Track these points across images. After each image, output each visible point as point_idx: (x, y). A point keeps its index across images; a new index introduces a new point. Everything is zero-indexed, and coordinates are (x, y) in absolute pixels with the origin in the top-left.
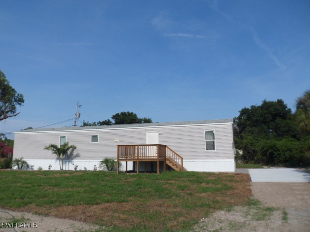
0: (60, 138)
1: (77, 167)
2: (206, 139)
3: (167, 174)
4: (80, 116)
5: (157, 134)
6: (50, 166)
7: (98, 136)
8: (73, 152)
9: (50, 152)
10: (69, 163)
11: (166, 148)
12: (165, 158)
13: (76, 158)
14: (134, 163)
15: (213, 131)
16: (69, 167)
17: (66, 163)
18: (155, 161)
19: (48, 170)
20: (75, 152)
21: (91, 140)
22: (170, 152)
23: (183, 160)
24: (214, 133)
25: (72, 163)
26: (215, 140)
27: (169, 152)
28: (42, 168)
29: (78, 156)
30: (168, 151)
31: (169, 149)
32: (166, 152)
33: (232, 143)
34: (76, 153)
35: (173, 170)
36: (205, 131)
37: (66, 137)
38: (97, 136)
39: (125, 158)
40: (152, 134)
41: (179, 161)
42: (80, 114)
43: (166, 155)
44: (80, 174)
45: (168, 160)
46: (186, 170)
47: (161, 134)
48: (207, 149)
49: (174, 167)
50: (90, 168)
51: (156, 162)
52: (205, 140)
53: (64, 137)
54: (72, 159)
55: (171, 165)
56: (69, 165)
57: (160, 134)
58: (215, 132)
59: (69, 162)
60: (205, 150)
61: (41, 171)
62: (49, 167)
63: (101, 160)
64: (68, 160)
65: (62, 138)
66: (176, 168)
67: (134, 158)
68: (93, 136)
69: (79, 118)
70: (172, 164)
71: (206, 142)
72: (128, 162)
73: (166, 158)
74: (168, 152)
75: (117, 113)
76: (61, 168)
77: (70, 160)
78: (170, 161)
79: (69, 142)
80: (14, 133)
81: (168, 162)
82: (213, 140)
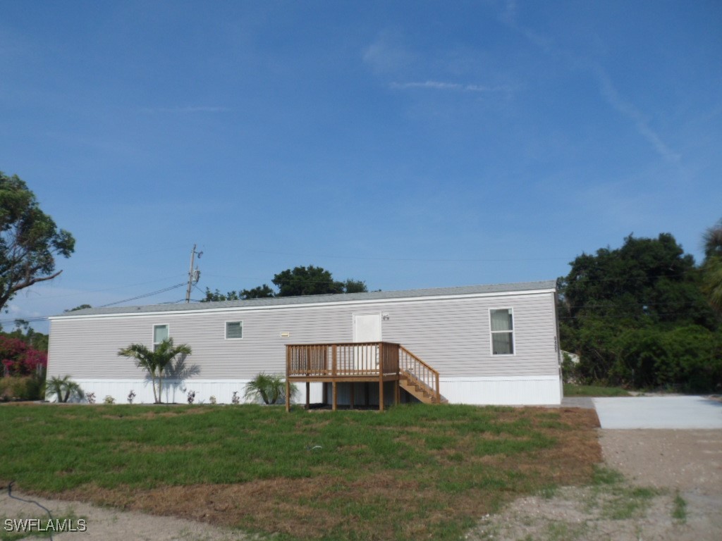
0: (153, 329)
1: (194, 395)
2: (492, 330)
3: (402, 411)
4: (198, 277)
5: (378, 318)
6: (132, 395)
7: (242, 325)
8: (183, 361)
9: (131, 361)
10: (175, 387)
11: (400, 351)
12: (398, 375)
13: (192, 375)
14: (326, 387)
15: (509, 311)
16: (176, 395)
17: (168, 387)
18: (373, 380)
19: (128, 402)
20: (189, 361)
21: (225, 332)
22: (409, 361)
23: (440, 379)
24: (511, 316)
25: (181, 389)
26: (514, 331)
27: (406, 359)
28: (113, 399)
29: (195, 371)
30: (404, 358)
31: (408, 352)
32: (400, 361)
33: (553, 337)
34: (191, 365)
35: (417, 401)
36: (491, 311)
37: (168, 327)
38: (238, 324)
39: (305, 375)
40: (367, 319)
41: (429, 381)
42: (198, 273)
43: (400, 367)
44: (202, 412)
45: (405, 378)
46: (447, 401)
47: (388, 318)
48: (495, 353)
49: (419, 396)
50: (225, 399)
51: (378, 383)
52: (491, 332)
53: (164, 327)
54: (182, 378)
55: (411, 390)
56: (174, 392)
57: (384, 318)
58: (513, 312)
59: (176, 384)
60: (492, 355)
61: (111, 407)
62: (130, 396)
63: (250, 381)
64: (174, 381)
65: (158, 330)
66: (424, 396)
67: (325, 374)
68: (230, 325)
69: (197, 281)
70: (414, 387)
71: (493, 334)
72: (312, 385)
73: (400, 373)
74: (404, 361)
75: (285, 270)
76: (156, 399)
77: (177, 381)
78: (409, 380)
79: (175, 339)
80: (50, 318)
81: (403, 384)
82: (510, 331)
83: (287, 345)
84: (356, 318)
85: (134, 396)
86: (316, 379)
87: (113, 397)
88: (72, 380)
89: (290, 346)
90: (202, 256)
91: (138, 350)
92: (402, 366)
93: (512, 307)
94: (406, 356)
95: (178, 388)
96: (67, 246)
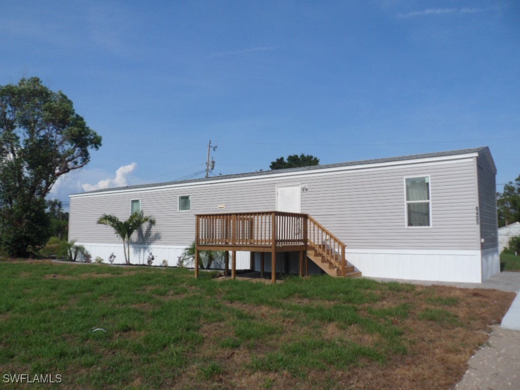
0: (130, 204)
1: (153, 259)
2: (408, 199)
3: (306, 282)
4: (213, 166)
5: (298, 189)
6: (112, 256)
7: (190, 198)
8: (150, 230)
9: (110, 230)
10: (144, 251)
11: (308, 220)
12: (306, 245)
13: (156, 241)
14: (253, 255)
15: (426, 179)
17: (140, 251)
18: (266, 250)
19: (109, 263)
20: (154, 229)
21: (178, 207)
22: (316, 232)
23: (347, 250)
24: (428, 184)
25: (149, 251)
26: (430, 201)
27: (314, 230)
28: (102, 260)
29: (157, 237)
30: (312, 229)
31: (315, 223)
32: (309, 232)
33: (475, 207)
34: (155, 233)
35: (323, 272)
36: (407, 180)
37: (140, 202)
38: (188, 197)
40: (288, 191)
41: (338, 250)
42: (213, 162)
43: (309, 238)
45: (313, 248)
46: (360, 273)
47: (307, 190)
48: (410, 224)
49: (324, 267)
50: (173, 262)
51: (270, 254)
52: (406, 202)
53: (137, 201)
54: (149, 244)
55: (317, 261)
56: (144, 255)
57: (303, 189)
58: (429, 180)
59: (145, 248)
60: (406, 227)
62: (111, 257)
63: (188, 247)
64: (143, 246)
65: (135, 204)
66: (330, 268)
67: (226, 243)
68: (182, 198)
69: (213, 169)
70: (320, 258)
71: (409, 205)
72: (238, 253)
73: (308, 244)
74: (312, 232)
76: (126, 260)
77: (145, 246)
78: (316, 251)
79: (144, 211)
80: (70, 196)
81: (311, 255)
82: (427, 201)
83: (196, 215)
84: (279, 190)
85: (115, 257)
86: (241, 248)
87: (102, 258)
88: (77, 244)
89: (199, 216)
90: (216, 149)
92: (310, 236)
93: (429, 175)
94: (314, 227)
95: (147, 251)
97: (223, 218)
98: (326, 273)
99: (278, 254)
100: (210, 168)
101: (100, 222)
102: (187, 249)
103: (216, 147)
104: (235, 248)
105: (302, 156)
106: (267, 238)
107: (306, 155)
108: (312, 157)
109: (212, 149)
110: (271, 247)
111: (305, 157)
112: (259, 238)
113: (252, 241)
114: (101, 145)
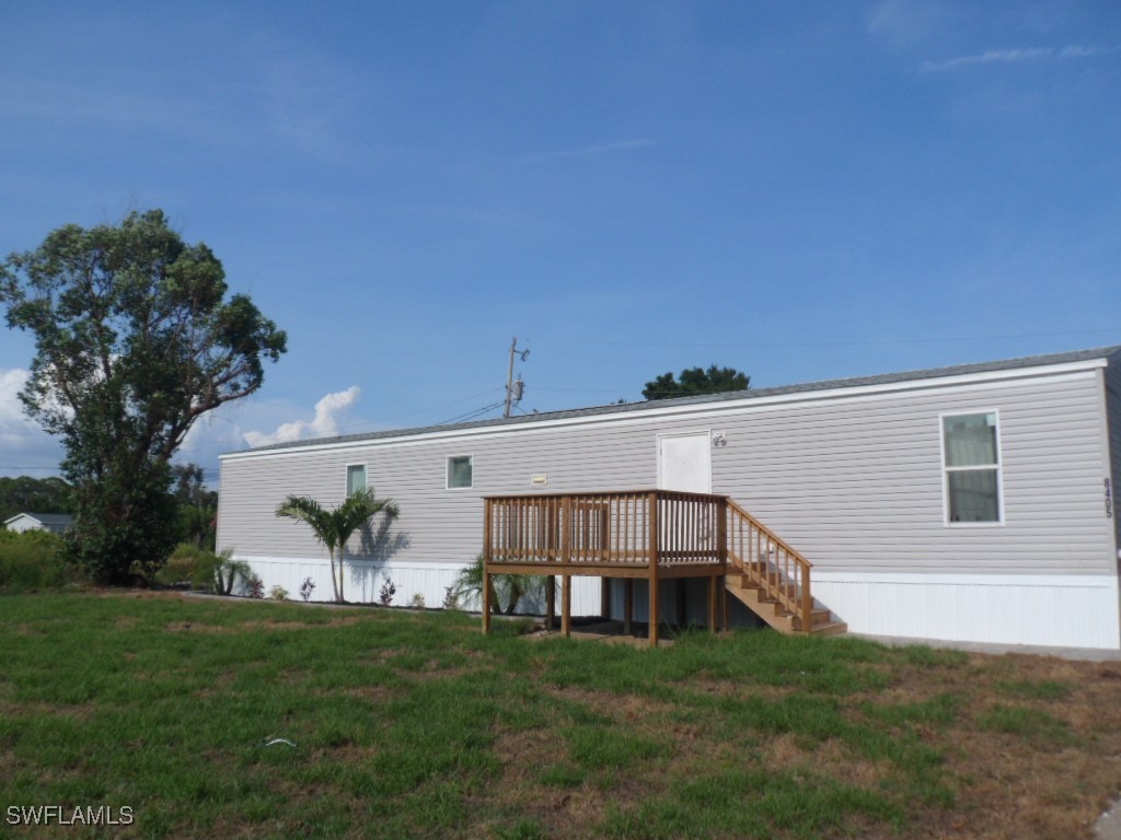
0: (346, 473)
1: (392, 592)
2: (949, 462)
3: (723, 644)
4: (521, 392)
5: (705, 442)
6: (308, 585)
7: (472, 462)
8: (387, 529)
9: (305, 530)
10: (374, 576)
11: (728, 510)
12: (723, 564)
13: (398, 553)
15: (990, 418)
16: (366, 589)
17: (365, 575)
18: (637, 574)
19: (301, 599)
20: (395, 528)
21: (447, 480)
22: (745, 534)
23: (813, 576)
24: (993, 429)
25: (384, 574)
26: (999, 467)
27: (741, 531)
28: (286, 593)
29: (402, 542)
30: (737, 528)
31: (743, 515)
32: (729, 534)
33: (1102, 480)
34: (396, 535)
35: (761, 623)
36: (947, 420)
37: (366, 468)
38: (465, 460)
39: (545, 559)
40: (684, 445)
41: (794, 575)
42: (521, 385)
43: (729, 547)
45: (738, 571)
46: (843, 626)
47: (724, 443)
48: (954, 517)
49: (765, 611)
50: (435, 599)
51: (645, 582)
52: (944, 469)
53: (360, 468)
54: (384, 559)
55: (749, 598)
56: (373, 582)
57: (716, 442)
58: (996, 420)
59: (376, 569)
60: (946, 523)
62: (304, 587)
63: (468, 567)
64: (373, 563)
65: (355, 474)
66: (777, 614)
67: (550, 558)
68: (454, 462)
69: (519, 399)
70: (755, 592)
71: (951, 476)
72: (575, 580)
73: (729, 560)
74: (737, 534)
76: (337, 594)
77: (376, 564)
78: (745, 577)
79: (376, 488)
80: (221, 457)
81: (734, 585)
82: (991, 467)
83: (485, 498)
84: (664, 443)
85: (312, 587)
86: (582, 569)
87: (285, 588)
88: (234, 558)
89: (491, 500)
90: (528, 357)
91: (300, 506)
92: (733, 544)
93: (996, 409)
94: (741, 525)
95: (380, 574)
96: (277, 344)
97: (544, 506)
98: (769, 626)
99: (662, 583)
100: (514, 396)
101: (283, 512)
102: (465, 571)
103: (527, 351)
104: (569, 570)
105: (713, 370)
106: (639, 547)
107: (720, 368)
108: (733, 372)
109: (518, 357)
110: (647, 567)
111: (719, 373)
112: (622, 547)
113: (606, 554)
114: (284, 351)
